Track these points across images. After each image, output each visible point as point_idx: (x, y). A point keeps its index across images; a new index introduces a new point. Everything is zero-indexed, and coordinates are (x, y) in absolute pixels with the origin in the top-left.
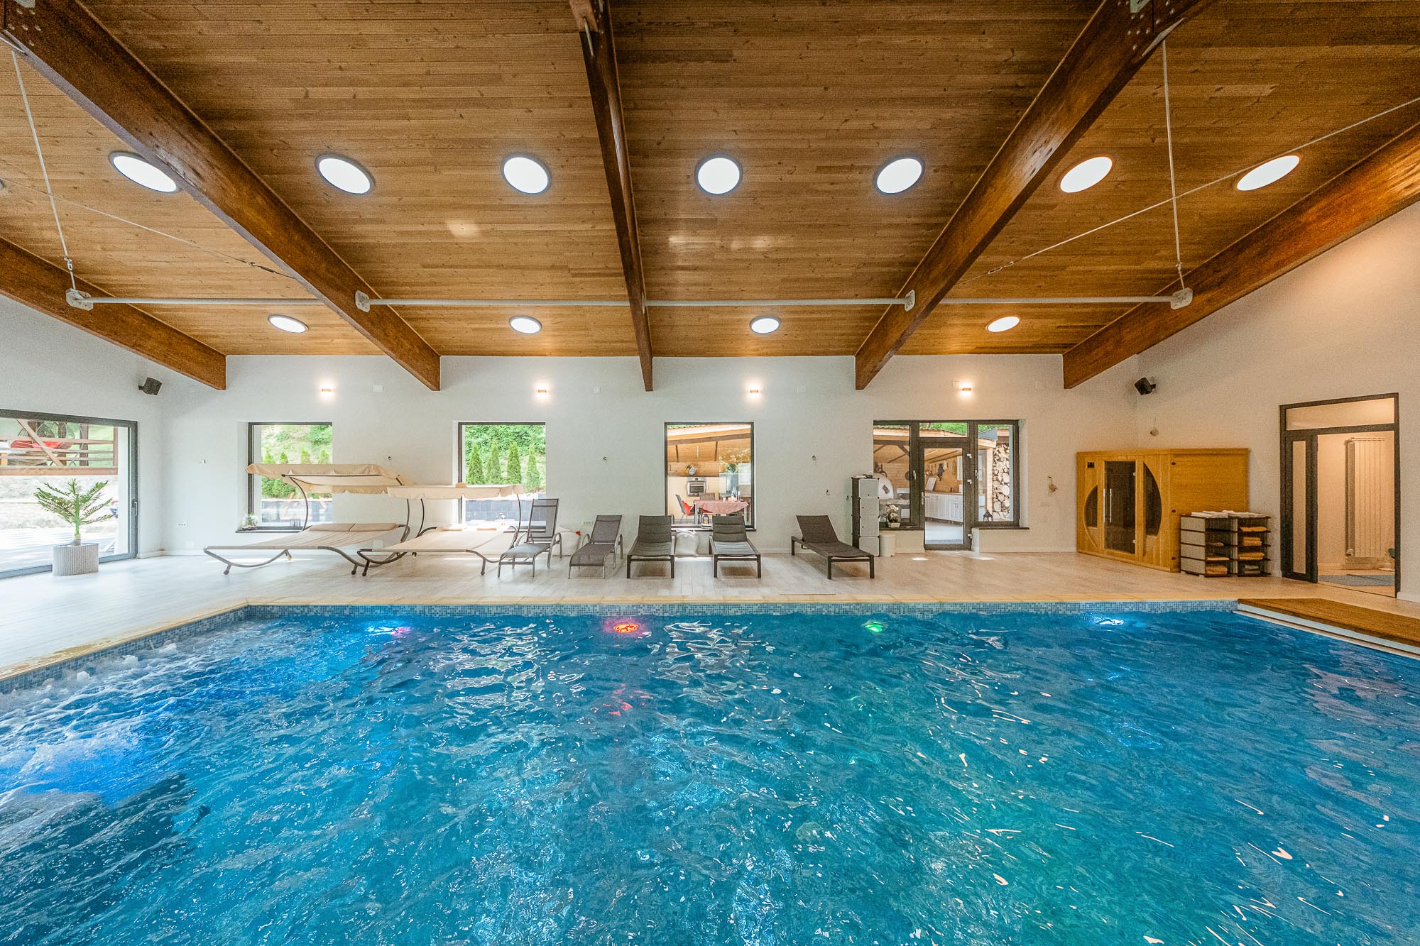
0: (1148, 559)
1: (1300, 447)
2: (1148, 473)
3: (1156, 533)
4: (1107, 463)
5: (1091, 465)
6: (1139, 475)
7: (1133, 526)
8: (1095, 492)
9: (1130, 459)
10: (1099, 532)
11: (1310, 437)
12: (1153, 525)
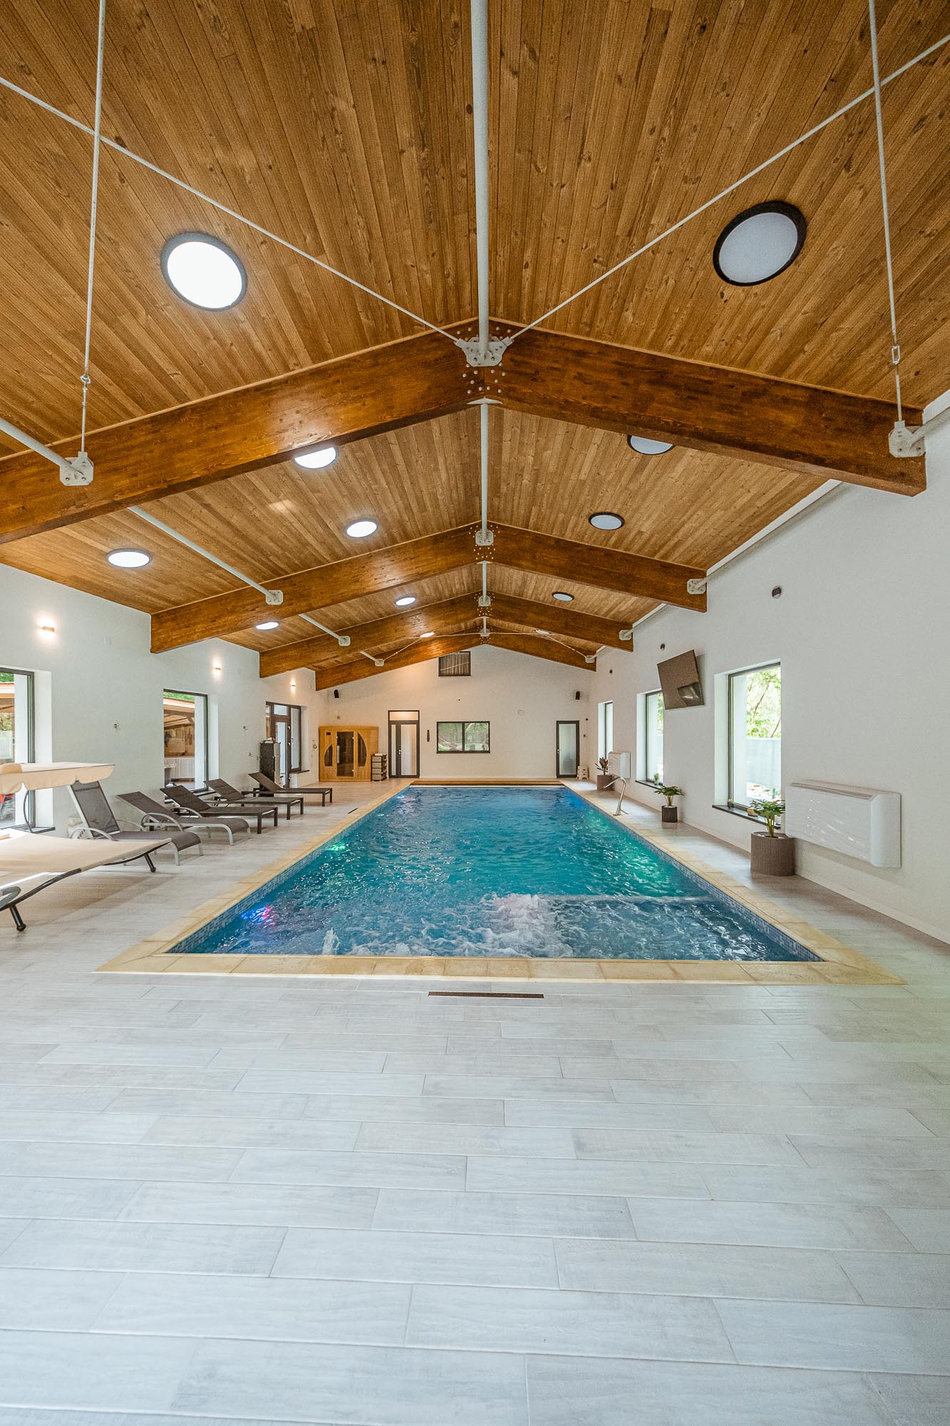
0: (360, 778)
1: (394, 727)
2: (360, 739)
3: (364, 765)
4: (338, 733)
5: (329, 734)
6: (355, 738)
7: (353, 762)
8: (331, 748)
9: (352, 731)
10: (334, 769)
11: (399, 724)
12: (362, 762)
